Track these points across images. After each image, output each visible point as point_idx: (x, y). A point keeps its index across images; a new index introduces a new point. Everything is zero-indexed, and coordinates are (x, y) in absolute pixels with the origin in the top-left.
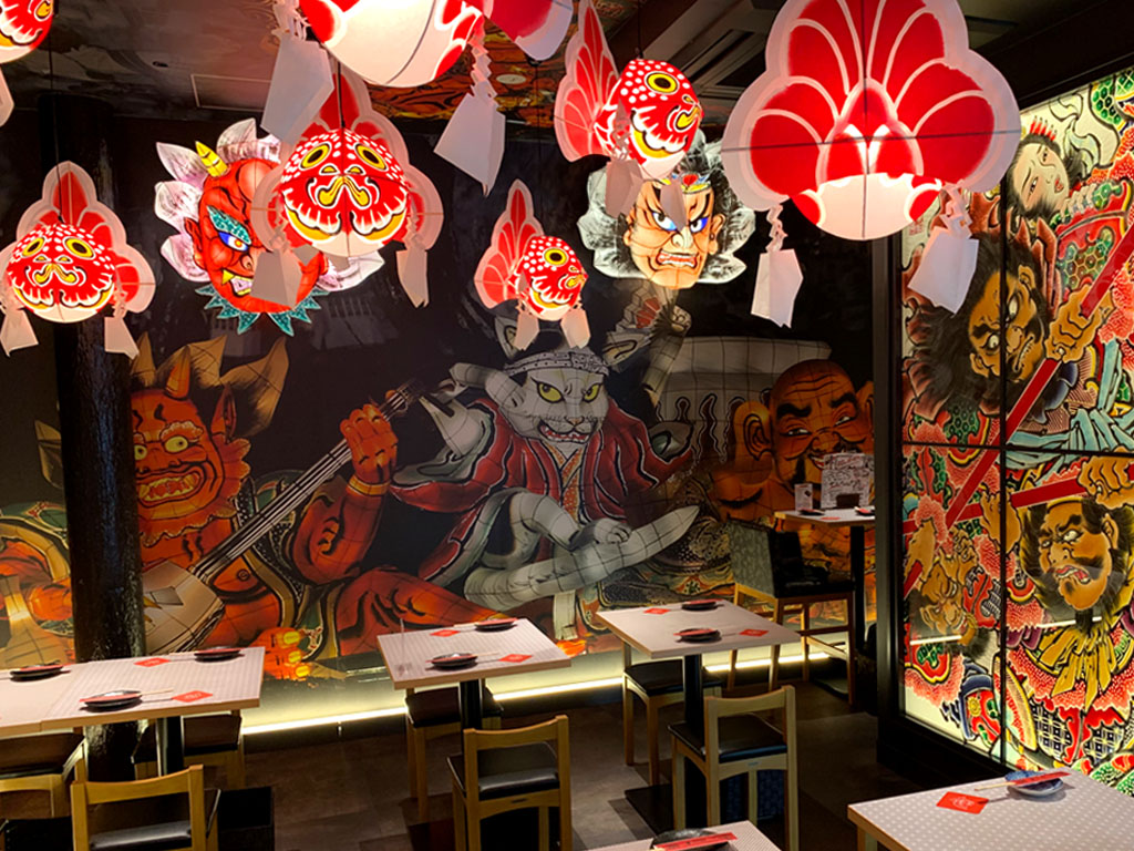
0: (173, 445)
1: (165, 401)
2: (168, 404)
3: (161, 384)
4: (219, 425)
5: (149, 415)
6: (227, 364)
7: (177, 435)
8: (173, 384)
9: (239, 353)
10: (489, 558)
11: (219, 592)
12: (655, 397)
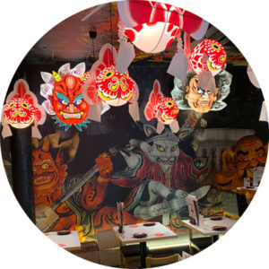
0: (44, 167)
1: (41, 152)
10: (142, 203)
12: (195, 149)
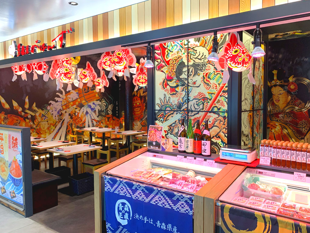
1: (137, 97)
2: (138, 98)
3: (137, 95)
4: (142, 101)
5: (136, 99)
6: (144, 92)
7: (138, 102)
8: (138, 95)
9: (145, 91)
11: (142, 125)
